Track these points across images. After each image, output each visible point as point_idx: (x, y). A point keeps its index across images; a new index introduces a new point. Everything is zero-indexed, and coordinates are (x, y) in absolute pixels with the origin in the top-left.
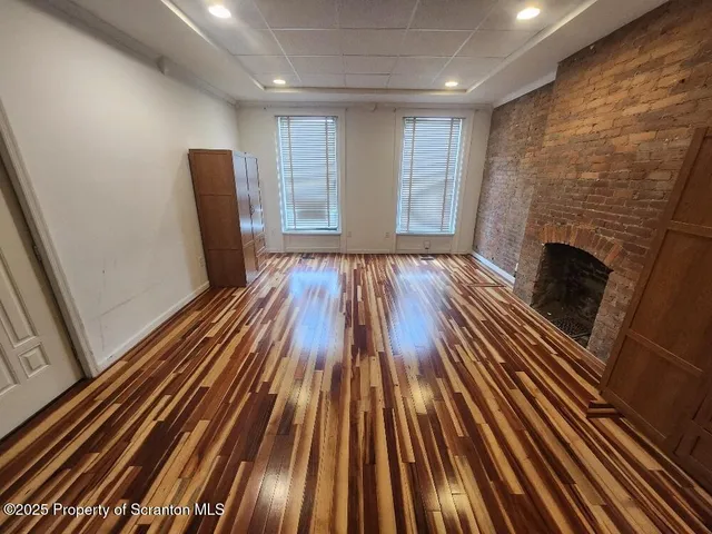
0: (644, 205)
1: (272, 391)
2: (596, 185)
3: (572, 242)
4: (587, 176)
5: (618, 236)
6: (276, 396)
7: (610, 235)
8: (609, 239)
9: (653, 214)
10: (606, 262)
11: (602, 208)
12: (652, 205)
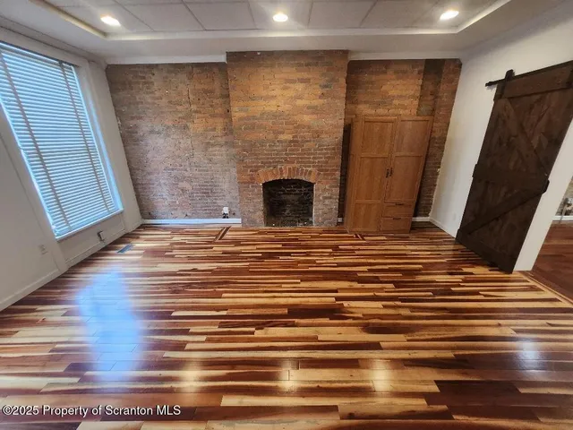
0: (322, 150)
1: (435, 388)
2: (291, 142)
3: (285, 176)
4: (282, 137)
5: (314, 166)
6: (437, 382)
7: (310, 167)
8: (310, 169)
9: (327, 153)
10: (312, 181)
11: (300, 154)
12: (326, 149)
